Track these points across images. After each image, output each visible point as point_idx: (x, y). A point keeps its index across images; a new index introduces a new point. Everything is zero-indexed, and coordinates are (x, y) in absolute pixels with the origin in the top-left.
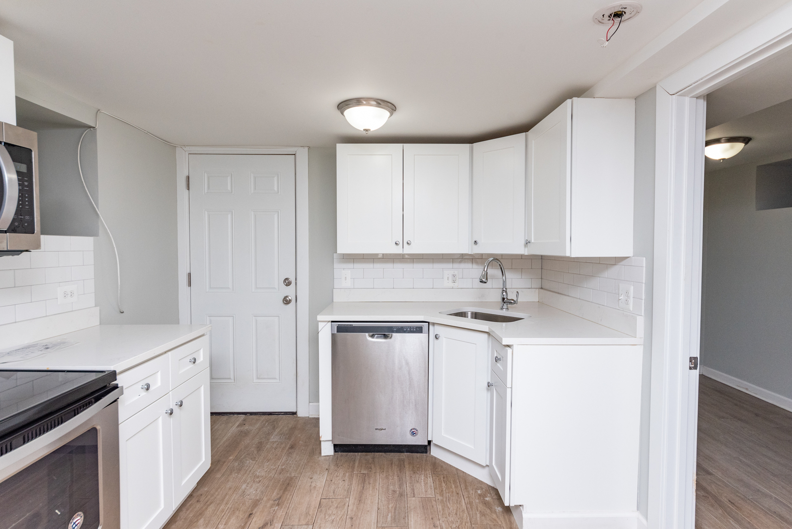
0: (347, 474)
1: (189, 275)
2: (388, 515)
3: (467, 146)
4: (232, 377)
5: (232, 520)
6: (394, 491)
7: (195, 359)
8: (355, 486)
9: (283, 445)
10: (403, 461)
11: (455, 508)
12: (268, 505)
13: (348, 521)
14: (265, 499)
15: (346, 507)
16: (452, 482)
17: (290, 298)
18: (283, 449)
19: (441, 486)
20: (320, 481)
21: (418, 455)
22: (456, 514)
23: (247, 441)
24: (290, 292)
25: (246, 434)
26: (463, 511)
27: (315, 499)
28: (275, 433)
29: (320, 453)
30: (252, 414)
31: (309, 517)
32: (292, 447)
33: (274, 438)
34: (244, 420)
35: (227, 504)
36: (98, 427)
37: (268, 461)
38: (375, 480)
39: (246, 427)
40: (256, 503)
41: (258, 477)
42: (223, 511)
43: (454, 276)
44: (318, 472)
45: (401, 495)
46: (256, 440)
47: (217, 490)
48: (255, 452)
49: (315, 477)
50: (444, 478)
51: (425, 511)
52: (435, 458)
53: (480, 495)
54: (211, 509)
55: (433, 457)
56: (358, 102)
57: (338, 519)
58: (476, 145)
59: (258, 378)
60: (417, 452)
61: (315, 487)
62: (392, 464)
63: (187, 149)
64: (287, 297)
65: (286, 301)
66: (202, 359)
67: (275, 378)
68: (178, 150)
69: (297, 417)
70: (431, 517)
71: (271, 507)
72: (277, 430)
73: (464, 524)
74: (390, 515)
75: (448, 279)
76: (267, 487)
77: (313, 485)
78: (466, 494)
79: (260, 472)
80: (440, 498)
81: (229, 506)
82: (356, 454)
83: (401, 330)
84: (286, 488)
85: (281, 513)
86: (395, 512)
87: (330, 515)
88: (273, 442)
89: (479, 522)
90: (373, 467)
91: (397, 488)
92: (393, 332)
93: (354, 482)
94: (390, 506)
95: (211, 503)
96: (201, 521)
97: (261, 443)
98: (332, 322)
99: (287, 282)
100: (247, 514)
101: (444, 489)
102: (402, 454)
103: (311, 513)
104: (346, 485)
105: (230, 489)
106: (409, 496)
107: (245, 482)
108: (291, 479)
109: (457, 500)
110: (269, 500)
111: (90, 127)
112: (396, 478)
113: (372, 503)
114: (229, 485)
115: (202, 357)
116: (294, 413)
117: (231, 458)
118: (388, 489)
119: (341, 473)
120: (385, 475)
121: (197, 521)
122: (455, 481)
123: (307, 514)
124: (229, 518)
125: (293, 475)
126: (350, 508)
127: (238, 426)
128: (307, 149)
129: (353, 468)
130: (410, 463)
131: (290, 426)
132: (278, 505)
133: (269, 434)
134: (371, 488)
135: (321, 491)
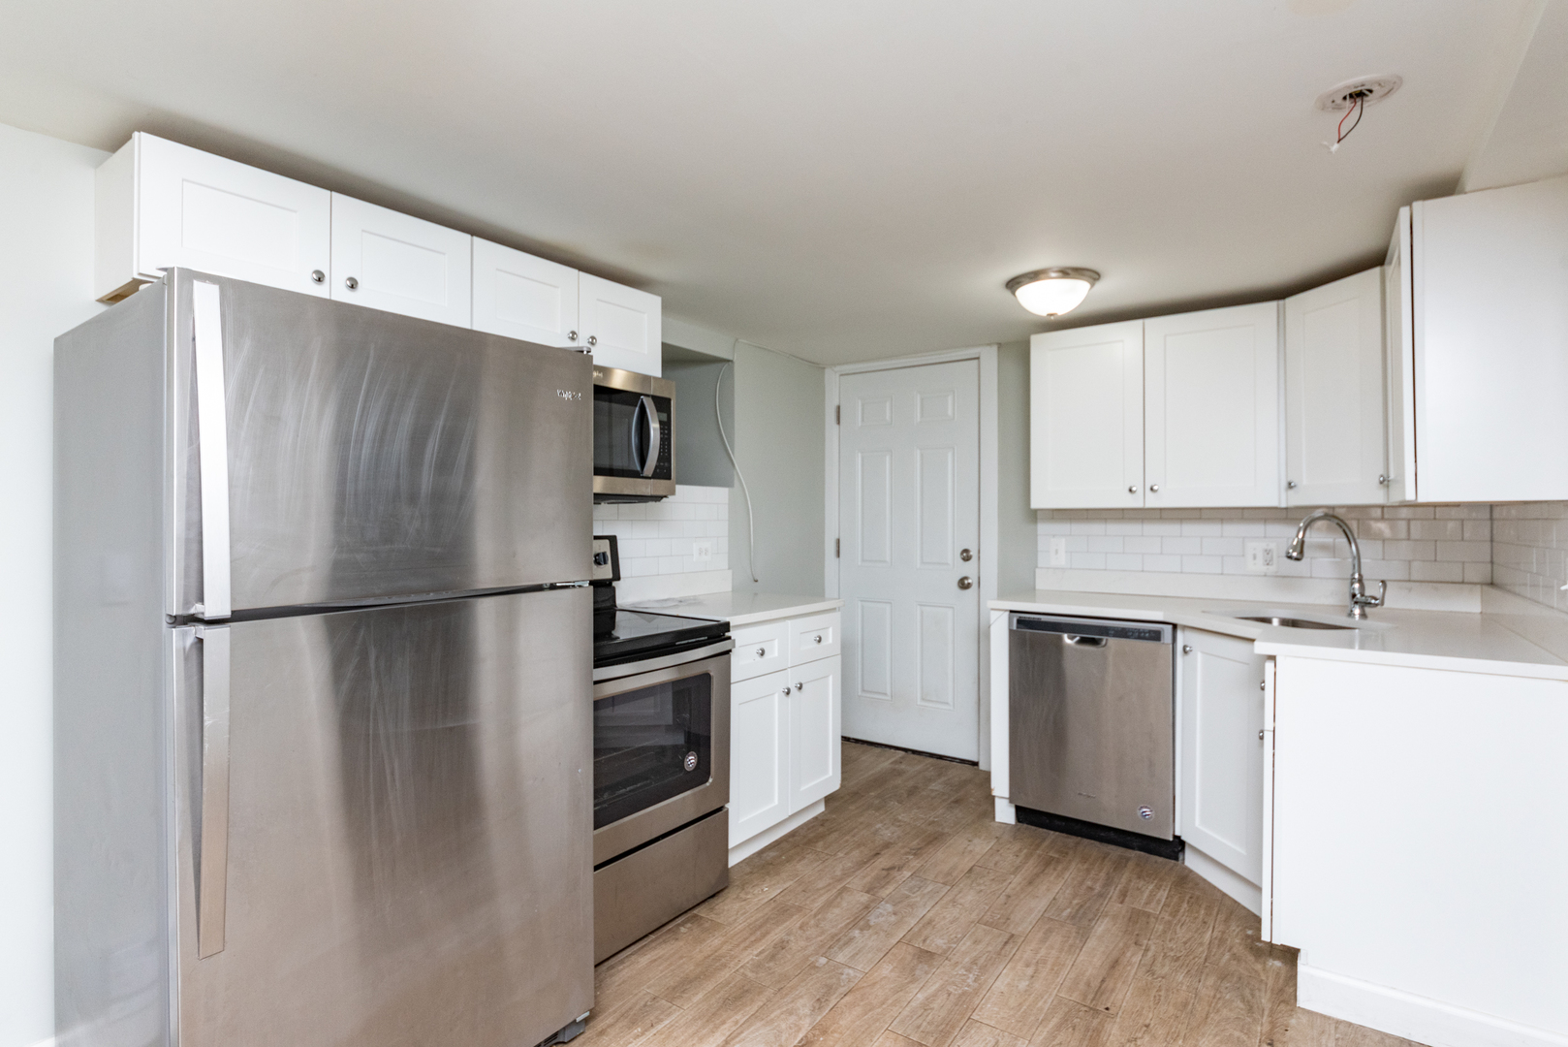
0: (1025, 851)
1: (838, 541)
2: (1065, 909)
3: (1272, 305)
4: (889, 692)
5: (854, 853)
6: (1091, 889)
7: (820, 638)
8: (1031, 866)
9: (945, 797)
10: (1128, 860)
11: (1188, 936)
12: (903, 851)
13: (1003, 898)
14: (900, 844)
15: (1005, 884)
16: (1204, 906)
17: (970, 581)
18: (944, 801)
19: (1179, 905)
20: (981, 846)
21: (1160, 859)
22: (1185, 943)
23: (899, 781)
24: (968, 570)
25: (900, 773)
26: (1201, 944)
27: (966, 863)
28: (940, 781)
29: (994, 818)
30: (914, 752)
31: (949, 878)
32: (957, 802)
33: (936, 786)
34: (903, 758)
35: (854, 836)
36: (712, 674)
37: (919, 808)
38: (1066, 869)
39: (903, 766)
40: (887, 845)
41: (900, 821)
42: (847, 841)
43: (1268, 552)
44: (983, 838)
45: (1101, 895)
46: (911, 783)
47: (845, 821)
48: (906, 796)
49: (976, 841)
50: (1191, 898)
51: (1131, 924)
52: (1191, 871)
53: (1248, 936)
54: (835, 835)
55: (1186, 868)
56: (1035, 276)
57: (989, 891)
58: (1290, 301)
59: (923, 699)
60: (1160, 855)
61: (971, 851)
62: (1104, 858)
63: (838, 368)
64: (966, 578)
65: (964, 584)
66: (830, 641)
67: (947, 703)
68: (828, 372)
69: (978, 769)
70: (1136, 932)
71: (907, 853)
72: (943, 779)
73: (1191, 957)
74: (1069, 910)
75: (1255, 557)
76: (908, 833)
77: (969, 848)
78: (1220, 927)
79: (903, 817)
80: (1167, 917)
81: (856, 839)
82: (1052, 832)
83: (1123, 633)
84: (931, 842)
85: (916, 863)
86: (1078, 910)
87: (979, 885)
88: (932, 791)
89: (1222, 964)
90: (1071, 852)
91: (1098, 888)
92: (1107, 635)
93: (1031, 862)
94: (1075, 902)
95: (835, 831)
96: (820, 844)
97: (916, 788)
98: (1011, 611)
99: (966, 556)
100: (873, 853)
101: (1182, 910)
102: (1130, 851)
103: (954, 874)
104: (1018, 862)
105: (861, 823)
106: (1113, 900)
107: (881, 822)
108: (942, 834)
109: (1198, 929)
110: (903, 847)
111: (728, 361)
112: (1103, 874)
113: (1048, 890)
114: (861, 819)
115: (831, 638)
116: (975, 764)
117: (873, 794)
118: (1081, 883)
119: (1017, 846)
120: (1085, 866)
121: (817, 842)
122: (1209, 908)
123: (949, 874)
124: (852, 850)
125: (946, 830)
126: (1012, 886)
127: (892, 763)
128: (995, 349)
129: (1038, 846)
130: (1138, 865)
131: (964, 778)
132: (915, 854)
133: (930, 780)
134: (1055, 874)
135: (978, 857)
